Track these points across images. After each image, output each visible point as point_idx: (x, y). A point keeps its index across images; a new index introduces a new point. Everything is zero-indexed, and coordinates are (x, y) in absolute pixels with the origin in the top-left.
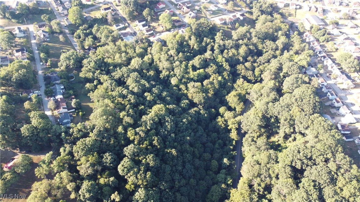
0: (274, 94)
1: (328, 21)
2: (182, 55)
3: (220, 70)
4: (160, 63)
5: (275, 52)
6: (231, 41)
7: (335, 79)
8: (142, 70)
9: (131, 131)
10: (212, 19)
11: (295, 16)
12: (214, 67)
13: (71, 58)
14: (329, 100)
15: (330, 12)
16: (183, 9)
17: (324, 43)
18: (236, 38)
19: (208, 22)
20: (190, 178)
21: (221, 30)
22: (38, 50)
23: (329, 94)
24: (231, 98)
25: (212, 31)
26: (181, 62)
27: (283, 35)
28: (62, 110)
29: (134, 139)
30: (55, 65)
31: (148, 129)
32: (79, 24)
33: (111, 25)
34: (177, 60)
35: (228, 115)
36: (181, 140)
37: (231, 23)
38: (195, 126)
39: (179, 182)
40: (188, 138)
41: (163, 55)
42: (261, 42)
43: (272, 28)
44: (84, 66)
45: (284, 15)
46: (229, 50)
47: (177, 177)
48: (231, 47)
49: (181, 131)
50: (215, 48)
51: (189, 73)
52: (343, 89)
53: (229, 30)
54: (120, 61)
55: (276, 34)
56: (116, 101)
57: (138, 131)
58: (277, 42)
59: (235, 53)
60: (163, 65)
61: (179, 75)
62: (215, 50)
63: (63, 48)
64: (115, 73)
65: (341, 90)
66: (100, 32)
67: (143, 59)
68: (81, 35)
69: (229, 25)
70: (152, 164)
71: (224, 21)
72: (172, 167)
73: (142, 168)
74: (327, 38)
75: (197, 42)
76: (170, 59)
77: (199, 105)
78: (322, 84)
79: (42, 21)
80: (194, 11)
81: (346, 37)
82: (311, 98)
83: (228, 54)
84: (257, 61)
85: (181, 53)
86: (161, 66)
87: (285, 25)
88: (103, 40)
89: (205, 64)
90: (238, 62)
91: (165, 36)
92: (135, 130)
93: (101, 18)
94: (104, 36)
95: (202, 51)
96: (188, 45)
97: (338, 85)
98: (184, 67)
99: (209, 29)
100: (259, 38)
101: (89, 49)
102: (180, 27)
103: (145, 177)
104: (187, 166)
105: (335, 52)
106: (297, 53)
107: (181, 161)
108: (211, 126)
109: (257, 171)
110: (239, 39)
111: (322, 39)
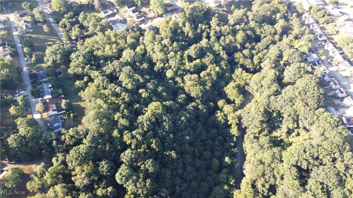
0: (276, 86)
1: (327, 1)
2: (176, 44)
3: (217, 60)
4: (154, 54)
5: (273, 37)
6: (227, 26)
7: (337, 65)
8: (135, 62)
9: (128, 135)
12: (211, 57)
13: (58, 52)
14: (331, 89)
17: (324, 25)
18: (233, 23)
19: (203, 6)
20: (191, 180)
21: (216, 14)
22: (21, 43)
23: (332, 83)
24: (230, 90)
25: (208, 15)
26: (176, 52)
27: (281, 18)
28: (51, 113)
29: (131, 143)
30: (40, 60)
31: (145, 131)
32: (64, 12)
33: (98, 12)
34: (172, 51)
35: (228, 108)
36: (180, 140)
37: (226, 5)
38: (194, 122)
39: (180, 187)
40: (188, 137)
41: (157, 46)
42: (259, 26)
43: (270, 11)
44: (72, 60)
46: (226, 37)
47: (178, 181)
48: (228, 33)
49: (180, 130)
50: (211, 35)
51: (185, 64)
52: (346, 77)
53: (224, 13)
54: (110, 54)
55: (274, 16)
56: (109, 101)
57: (135, 135)
58: (275, 26)
59: (233, 39)
60: (157, 56)
61: (175, 67)
62: (211, 37)
63: (49, 39)
64: (106, 68)
65: (344, 78)
66: (87, 21)
67: (136, 51)
68: (67, 24)
69: (224, 7)
70: (151, 170)
71: (219, 4)
72: (172, 171)
73: (141, 175)
74: (327, 20)
75: (192, 29)
76: (164, 49)
77: (196, 99)
78: (325, 72)
79: (23, 9)
81: (347, 18)
82: (314, 90)
83: (225, 41)
84: (256, 47)
85: (175, 42)
86: (155, 58)
87: (284, 6)
88: (91, 29)
89: (202, 54)
90: (236, 50)
91: (157, 22)
92: (132, 133)
93: (88, 4)
94: (92, 25)
95: (198, 39)
96: (182, 32)
97: (341, 73)
98: (180, 58)
99: (204, 14)
100: (256, 22)
101: (76, 40)
102: (173, 12)
103: (145, 185)
104: (188, 168)
105: (336, 35)
106: (296, 38)
107: (182, 164)
108: (210, 121)
109: (261, 171)
110: (236, 24)
111: (321, 20)
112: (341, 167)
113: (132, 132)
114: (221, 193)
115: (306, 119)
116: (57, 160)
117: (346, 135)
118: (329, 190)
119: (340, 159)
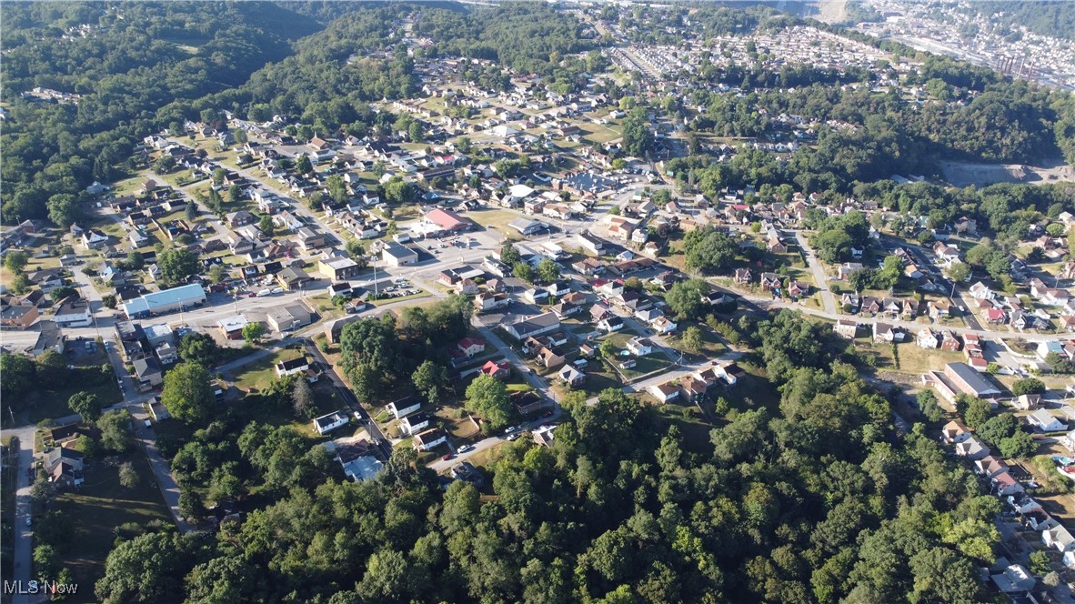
1: (1008, 383)
2: (548, 531)
3: (687, 587)
4: (473, 567)
10: (638, 387)
11: (898, 365)
16: (543, 356)
17: (1020, 461)
18: (728, 456)
19: (628, 400)
21: (672, 427)
22: (32, 527)
25: (645, 428)
26: (546, 560)
27: (878, 440)
33: (305, 420)
34: (533, 554)
37: (700, 397)
41: (482, 537)
42: (811, 463)
45: (862, 364)
46: (711, 503)
48: (718, 491)
50: (661, 498)
53: (697, 421)
54: (325, 566)
55: (854, 433)
58: (865, 466)
59: (733, 511)
63: (128, 510)
66: (264, 451)
68: (198, 459)
69: (693, 404)
71: (677, 393)
74: (1024, 445)
75: (597, 477)
76: (508, 549)
79: (71, 412)
80: (577, 362)
84: (813, 538)
85: (544, 525)
86: (476, 579)
87: (878, 402)
88: (272, 476)
89: (634, 563)
93: (273, 395)
94: (277, 464)
96: (568, 487)
98: (561, 582)
99: (632, 425)
100: (801, 451)
101: (219, 513)
105: (1066, 493)
106: (941, 504)
110: (738, 459)
111: (1006, 445)
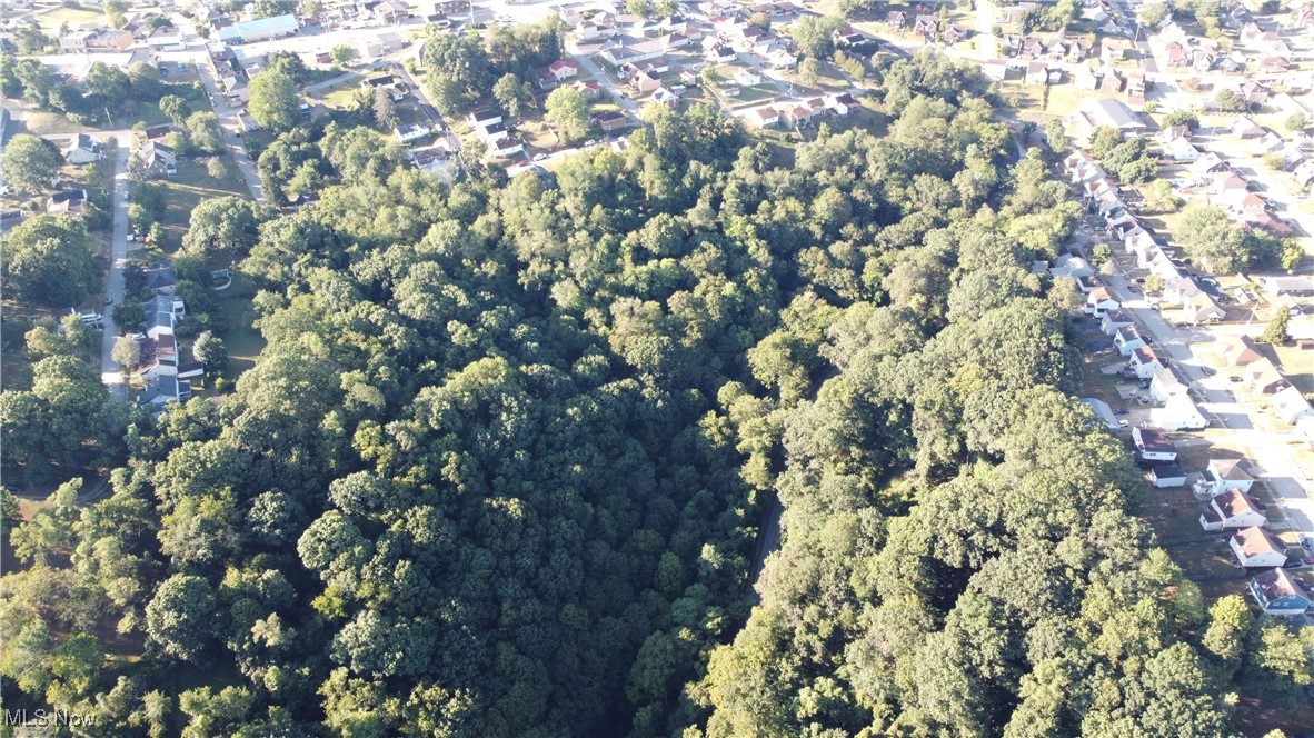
0: (907, 331)
1: (1158, 119)
2: (602, 212)
4: (525, 237)
5: (945, 210)
7: (1156, 294)
8: (459, 257)
9: (368, 429)
10: (736, 114)
11: (1045, 106)
12: (713, 252)
13: (224, 216)
14: (1118, 356)
15: (1173, 90)
16: (637, 79)
17: (1138, 185)
18: (809, 166)
20: (563, 600)
21: (760, 145)
23: (1119, 336)
24: (764, 357)
26: (596, 235)
27: (980, 158)
28: (157, 369)
29: (376, 456)
30: (170, 243)
31: (432, 431)
33: (385, 130)
34: (583, 228)
36: (551, 476)
37: (801, 125)
38: (612, 435)
39: (516, 607)
40: (577, 468)
41: (538, 213)
43: (945, 137)
44: (261, 240)
45: (1004, 105)
46: (777, 203)
47: (511, 587)
48: (786, 194)
49: (557, 445)
50: (726, 194)
51: (621, 269)
52: (1181, 325)
54: (388, 232)
55: (956, 154)
56: (340, 341)
57: (392, 433)
58: (955, 181)
59: (798, 210)
61: (584, 275)
62: (723, 200)
64: (362, 265)
65: (1173, 329)
66: (341, 147)
67: (470, 227)
68: (281, 159)
69: (793, 130)
70: (421, 536)
71: (776, 119)
72: (499, 557)
73: (383, 547)
74: (1143, 168)
75: (665, 176)
76: (559, 224)
77: (642, 372)
78: (1102, 305)
79: (161, 117)
80: (674, 88)
81: (1217, 161)
82: (1032, 336)
83: (772, 215)
84: (877, 238)
85: (599, 207)
86: (526, 248)
87: (997, 130)
90: (806, 240)
91: (561, 161)
92: (383, 429)
93: (358, 111)
94: (352, 158)
97: (1165, 314)
98: (606, 251)
99: (717, 141)
100: (892, 167)
102: (619, 135)
103: (388, 576)
104: (556, 557)
105: (1172, 212)
107: (537, 539)
108: (678, 442)
109: (806, 577)
111: (1127, 171)
112: (1070, 551)
113: (388, 426)
114: (663, 650)
115: (984, 417)
116: (128, 479)
117: (1109, 459)
118: (1023, 623)
119: (1075, 529)
